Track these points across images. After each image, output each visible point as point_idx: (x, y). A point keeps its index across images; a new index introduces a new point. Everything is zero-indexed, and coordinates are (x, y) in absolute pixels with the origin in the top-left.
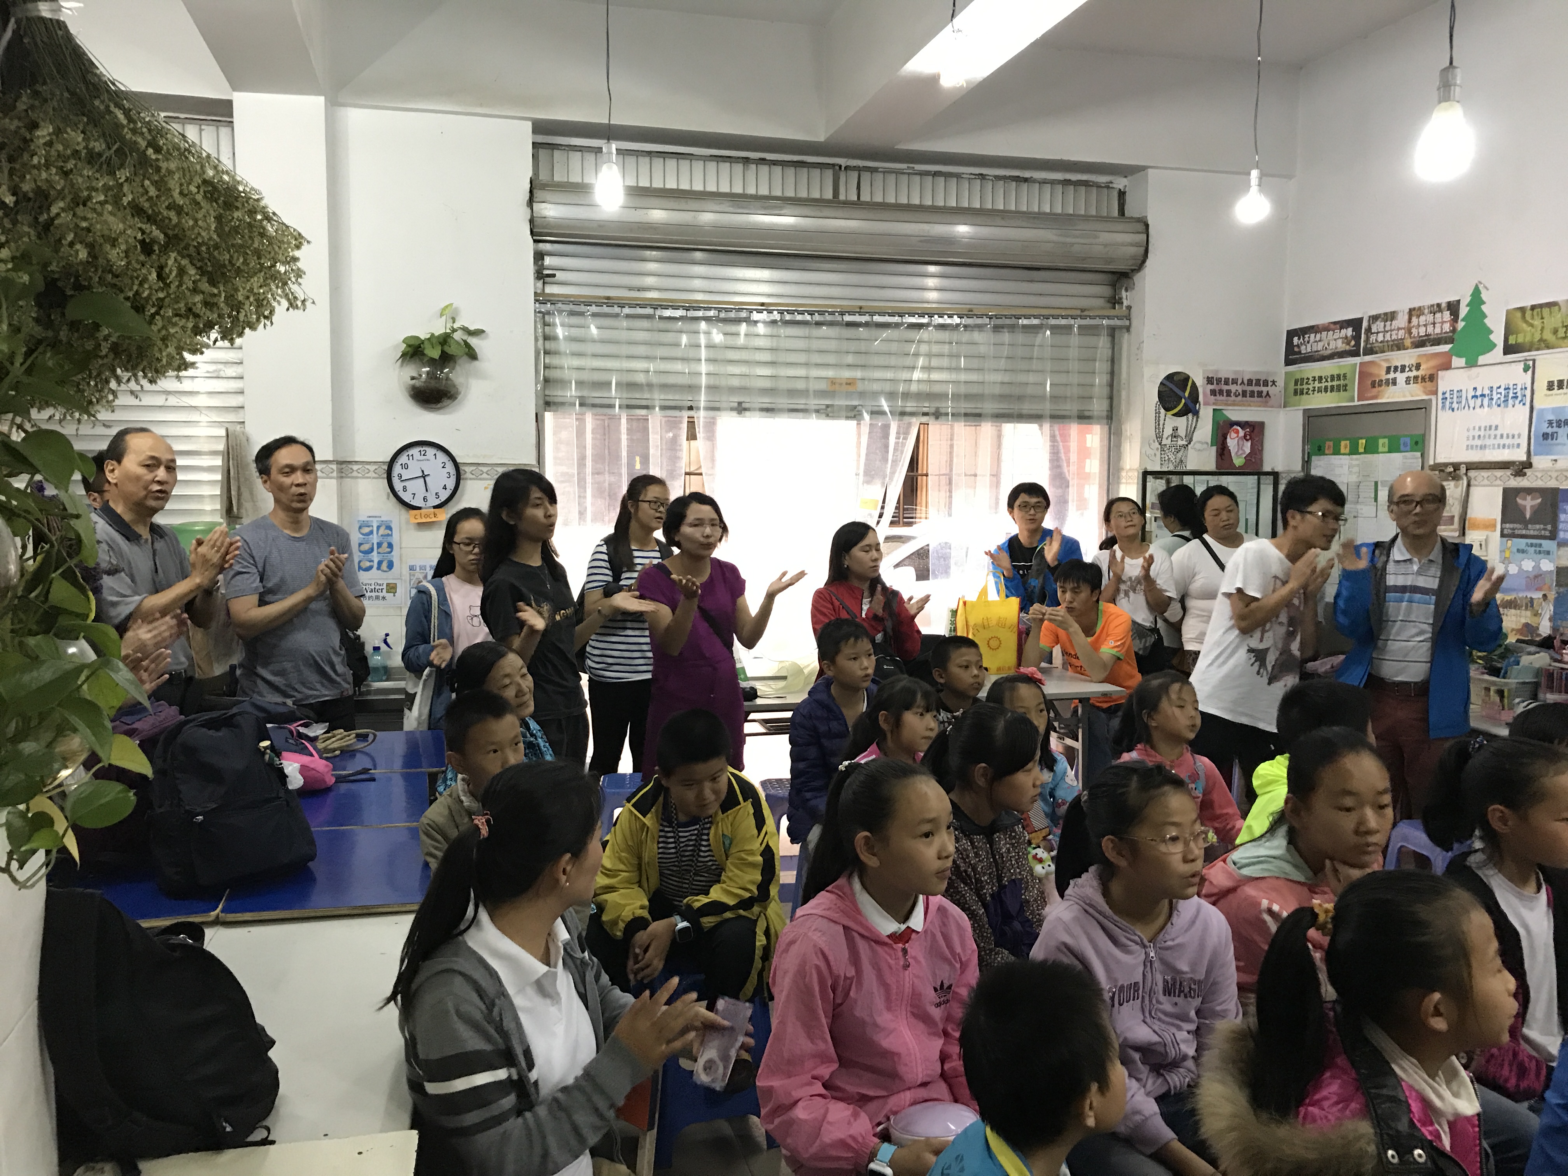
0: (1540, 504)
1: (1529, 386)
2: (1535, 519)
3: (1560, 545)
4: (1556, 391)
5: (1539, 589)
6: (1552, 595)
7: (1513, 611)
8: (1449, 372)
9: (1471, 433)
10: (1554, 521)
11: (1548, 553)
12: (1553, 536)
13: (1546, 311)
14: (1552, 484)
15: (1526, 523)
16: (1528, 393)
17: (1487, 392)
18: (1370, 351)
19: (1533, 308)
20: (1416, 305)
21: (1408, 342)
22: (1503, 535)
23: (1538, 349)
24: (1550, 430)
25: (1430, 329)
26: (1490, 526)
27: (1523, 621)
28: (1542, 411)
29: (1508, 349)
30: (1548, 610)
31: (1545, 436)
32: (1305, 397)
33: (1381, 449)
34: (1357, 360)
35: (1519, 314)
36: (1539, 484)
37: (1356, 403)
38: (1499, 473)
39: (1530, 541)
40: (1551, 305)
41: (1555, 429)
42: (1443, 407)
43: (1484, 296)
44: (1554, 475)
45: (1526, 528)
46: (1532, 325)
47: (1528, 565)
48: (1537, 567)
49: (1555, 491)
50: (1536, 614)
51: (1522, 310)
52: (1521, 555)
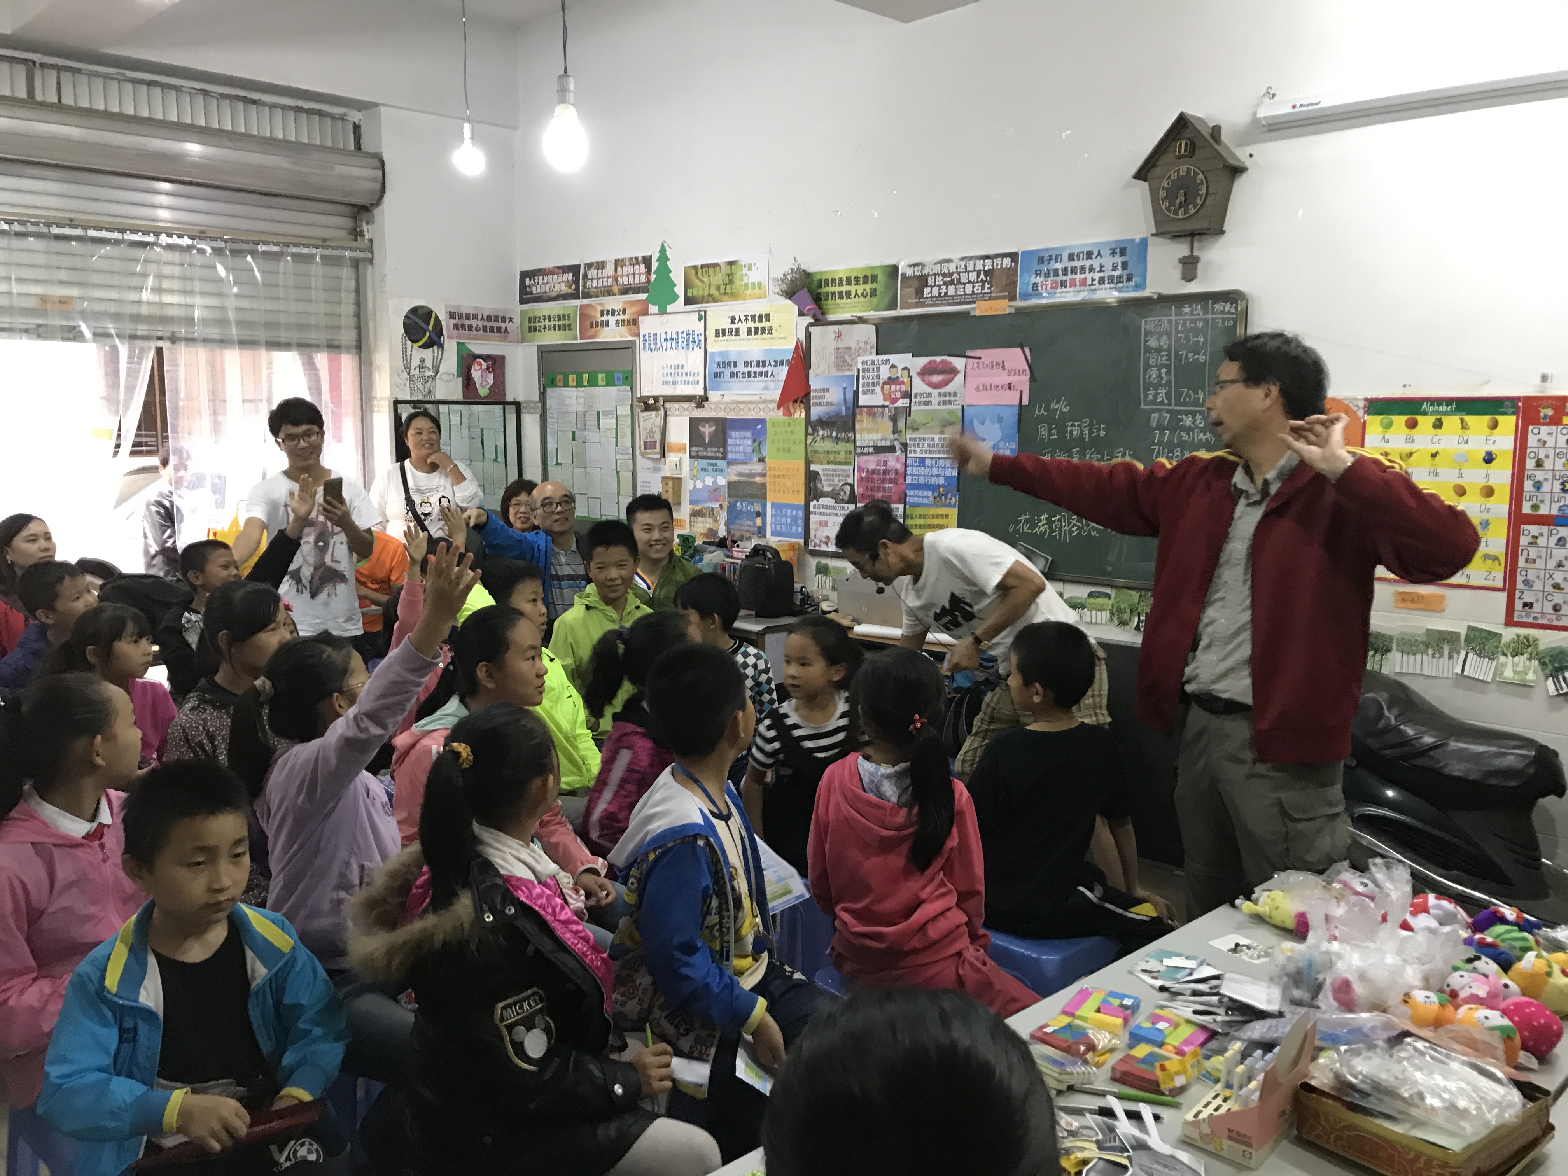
0: (715, 431)
1: (702, 332)
2: (711, 444)
3: (730, 463)
4: (721, 338)
5: (717, 500)
6: (725, 505)
7: (700, 519)
8: (647, 317)
9: (665, 371)
10: (724, 445)
11: (722, 471)
12: (724, 458)
13: (711, 270)
14: (721, 415)
15: (706, 447)
16: (702, 338)
17: (674, 336)
18: (587, 295)
19: (702, 266)
20: (620, 257)
21: (616, 289)
22: (691, 457)
23: (708, 302)
24: (718, 370)
25: (631, 279)
26: (682, 449)
27: (708, 526)
28: (712, 354)
29: (688, 301)
30: (723, 517)
31: (716, 375)
32: (537, 333)
33: (600, 383)
34: (577, 302)
35: (693, 272)
36: (713, 414)
37: (579, 341)
38: (686, 405)
39: (709, 461)
40: (715, 265)
41: (722, 370)
42: (645, 348)
43: (669, 253)
44: (723, 407)
45: (706, 450)
46: (702, 281)
47: (709, 481)
48: (715, 482)
49: (724, 420)
50: (716, 521)
51: (695, 268)
52: (704, 473)
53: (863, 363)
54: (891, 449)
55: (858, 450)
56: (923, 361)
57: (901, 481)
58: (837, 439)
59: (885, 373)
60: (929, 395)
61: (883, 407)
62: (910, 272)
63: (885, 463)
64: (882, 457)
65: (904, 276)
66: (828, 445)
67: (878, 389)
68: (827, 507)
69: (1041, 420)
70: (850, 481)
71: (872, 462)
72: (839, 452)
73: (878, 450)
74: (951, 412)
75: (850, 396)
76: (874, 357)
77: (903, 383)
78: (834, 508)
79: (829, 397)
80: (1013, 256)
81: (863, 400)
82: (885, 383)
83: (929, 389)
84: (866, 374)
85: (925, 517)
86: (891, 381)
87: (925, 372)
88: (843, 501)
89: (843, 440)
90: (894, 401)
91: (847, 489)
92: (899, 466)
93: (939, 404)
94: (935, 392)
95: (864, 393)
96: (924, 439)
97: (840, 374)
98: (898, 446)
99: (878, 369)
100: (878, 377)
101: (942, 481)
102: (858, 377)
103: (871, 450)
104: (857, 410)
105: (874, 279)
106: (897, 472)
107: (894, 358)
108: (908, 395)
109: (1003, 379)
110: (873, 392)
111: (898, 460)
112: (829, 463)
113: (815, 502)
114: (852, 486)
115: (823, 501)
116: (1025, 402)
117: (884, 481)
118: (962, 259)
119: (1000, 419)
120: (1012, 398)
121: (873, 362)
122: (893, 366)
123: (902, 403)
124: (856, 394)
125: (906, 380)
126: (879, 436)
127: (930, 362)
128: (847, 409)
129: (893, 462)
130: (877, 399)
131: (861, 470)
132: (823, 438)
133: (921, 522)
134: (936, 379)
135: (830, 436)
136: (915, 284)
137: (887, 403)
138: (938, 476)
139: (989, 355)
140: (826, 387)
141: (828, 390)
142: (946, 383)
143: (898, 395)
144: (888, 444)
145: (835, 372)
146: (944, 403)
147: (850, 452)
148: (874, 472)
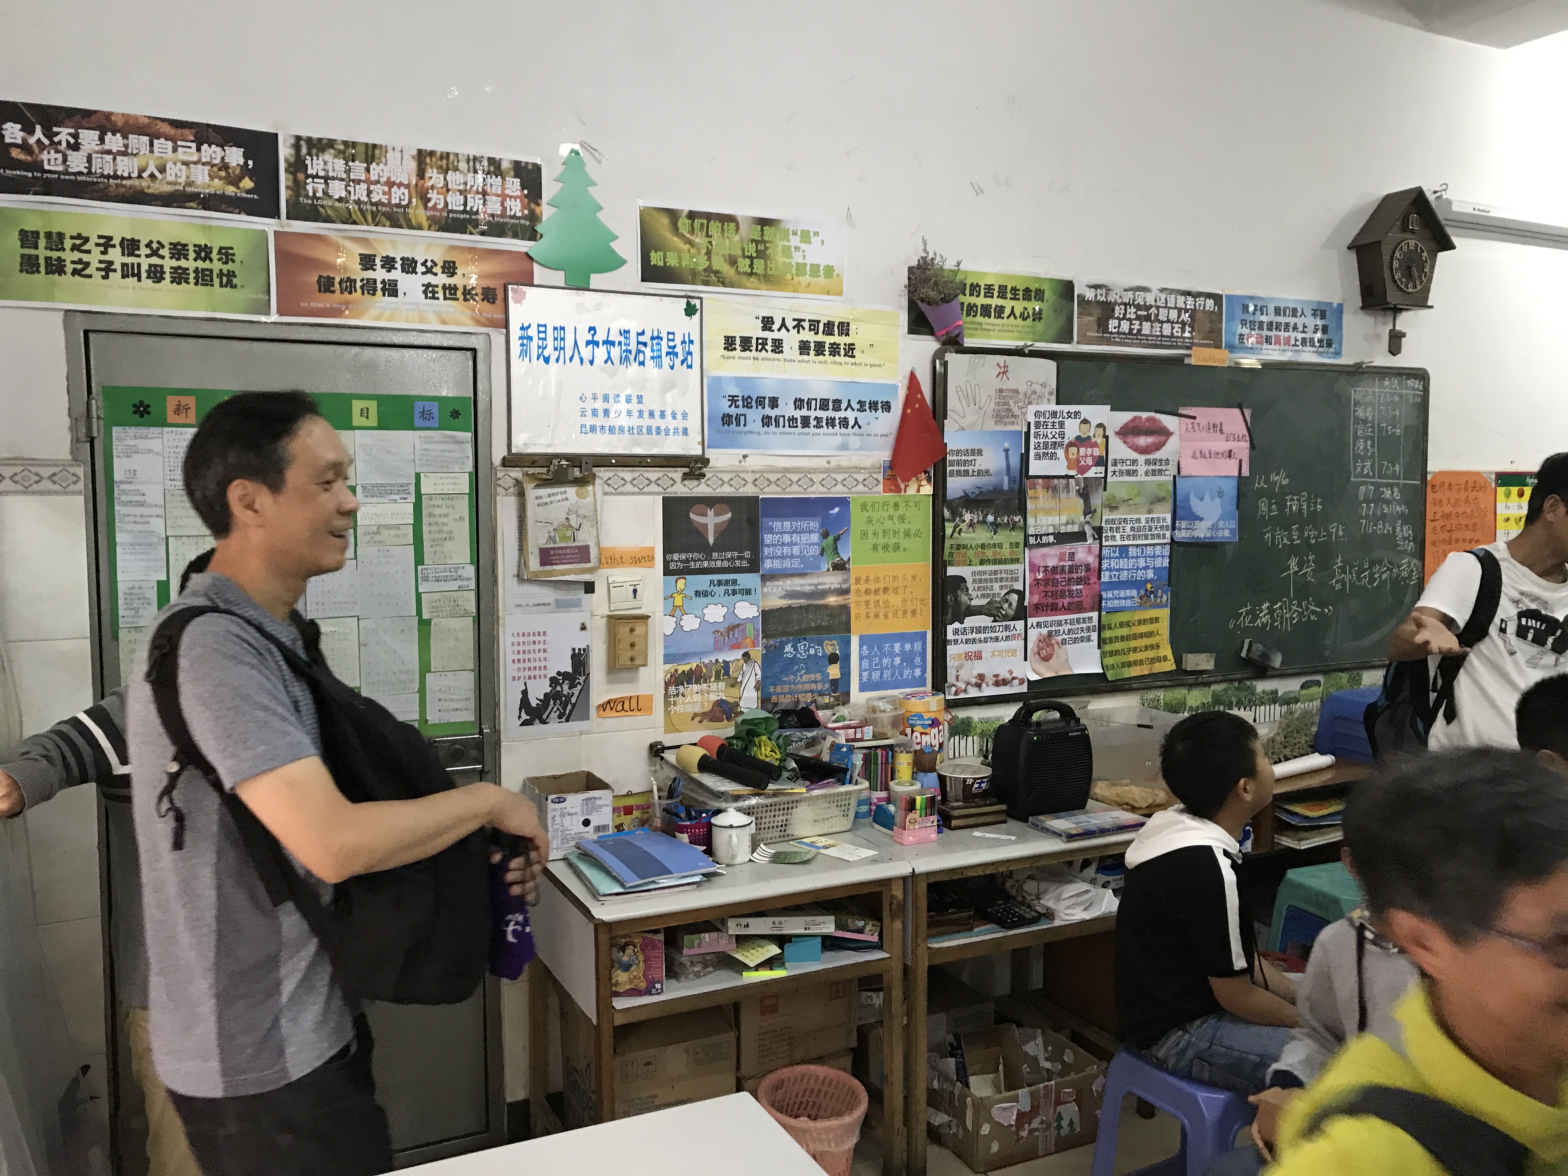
0: (731, 521)
1: (696, 337)
2: (721, 545)
3: (765, 578)
4: (738, 353)
5: (736, 646)
6: (757, 653)
7: (695, 687)
9: (590, 405)
10: (755, 545)
11: (748, 592)
12: (754, 566)
13: (715, 226)
14: (749, 490)
15: (707, 551)
16: (695, 348)
17: (615, 337)
19: (692, 215)
21: (419, 214)
22: (667, 572)
23: (706, 283)
24: (733, 411)
26: (642, 559)
27: (714, 698)
28: (718, 380)
29: (650, 273)
30: (752, 675)
31: (727, 419)
34: (268, 225)
35: (665, 220)
36: (727, 491)
37: (274, 317)
38: (653, 474)
39: (716, 577)
40: (726, 219)
41: (741, 411)
43: (591, 168)
44: (750, 478)
45: (709, 558)
46: (691, 243)
48: (731, 613)
49: (753, 501)
50: (735, 684)
51: (673, 214)
52: (702, 600)
53: (1037, 414)
54: (1080, 536)
55: (1032, 540)
56: (1126, 417)
57: (1093, 579)
58: (996, 527)
59: (1072, 429)
60: (1134, 462)
61: (1067, 477)
62: (1090, 295)
63: (1072, 555)
64: (1067, 548)
65: (1082, 298)
66: (982, 535)
67: (1060, 452)
68: (979, 630)
69: (1260, 493)
70: (1019, 586)
71: (1051, 557)
72: (1000, 546)
73: (1062, 538)
74: (1160, 485)
75: (1015, 461)
76: (1054, 407)
77: (1095, 445)
78: (993, 629)
79: (982, 463)
80: (1217, 298)
81: (1036, 467)
83: (1134, 455)
84: (1042, 431)
85: (1128, 624)
86: (1080, 441)
87: (1125, 432)
88: (1006, 618)
89: (1005, 526)
90: (1083, 470)
91: (1014, 598)
92: (1092, 560)
93: (1146, 474)
94: (1141, 458)
95: (1038, 457)
96: (1125, 521)
97: (1000, 428)
98: (1089, 531)
99: (1062, 424)
100: (1062, 435)
101: (1150, 574)
102: (1028, 434)
103: (1051, 539)
104: (1027, 482)
105: (1039, 295)
106: (1088, 567)
107: (1086, 411)
108: (1101, 461)
109: (1221, 445)
110: (1053, 456)
111: (1090, 550)
112: (982, 562)
113: (957, 625)
114: (1021, 594)
115: (971, 621)
116: (1246, 472)
117: (1070, 581)
118: (1162, 290)
119: (1221, 494)
120: (1230, 468)
121: (1054, 414)
122: (1085, 421)
123: (1095, 472)
124: (1025, 459)
125: (1100, 440)
126: (1064, 519)
127: (1135, 419)
128: (1012, 480)
129: (1083, 553)
130: (1058, 467)
131: (1034, 568)
132: (971, 525)
133: (1124, 631)
134: (1143, 441)
135: (984, 522)
136: (1097, 311)
137: (1072, 473)
138: (1146, 568)
139: (1205, 415)
140: (976, 447)
141: (980, 452)
142: (1158, 447)
143: (1090, 461)
144: (1076, 529)
145: (991, 426)
146: (1154, 473)
147: (1017, 544)
148: (1055, 569)
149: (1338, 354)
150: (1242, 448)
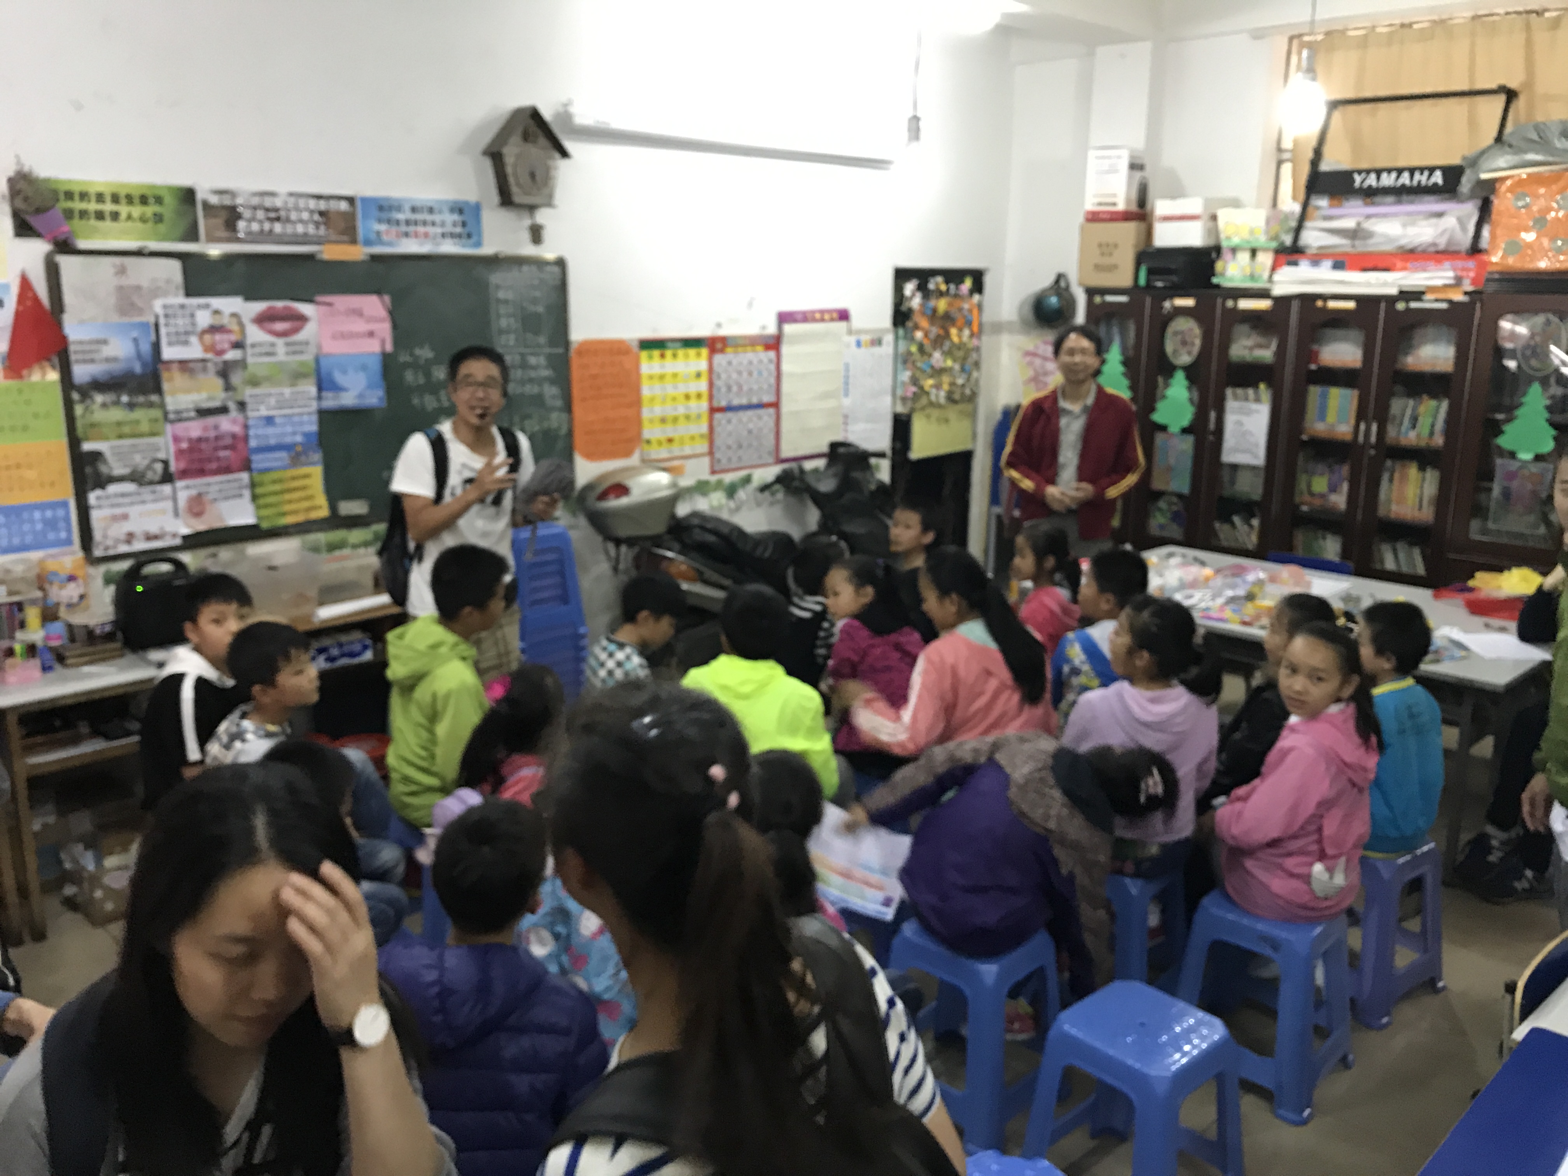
53: (165, 307)
54: (223, 410)
55: (172, 416)
56: (259, 307)
57: (240, 446)
60: (273, 345)
62: (214, 200)
63: (216, 427)
64: (211, 420)
65: (205, 203)
66: (116, 414)
67: (194, 340)
68: (123, 495)
69: (406, 366)
71: (195, 429)
72: (137, 422)
73: (203, 413)
74: (302, 364)
75: (146, 348)
76: (181, 299)
77: (229, 331)
78: (139, 494)
79: (108, 351)
80: (351, 200)
81: (169, 353)
82: (204, 332)
83: (272, 339)
84: (172, 321)
85: (280, 481)
87: (262, 320)
88: (151, 483)
89: (142, 405)
90: (220, 353)
92: (237, 429)
93: (287, 354)
94: (280, 342)
95: (170, 344)
96: (270, 395)
97: (126, 320)
99: (192, 316)
100: (194, 324)
101: (299, 439)
102: (157, 326)
103: (193, 414)
104: (160, 367)
105: (159, 200)
106: (234, 436)
109: (361, 326)
110: (186, 343)
111: (234, 422)
112: (120, 437)
113: (98, 492)
115: (112, 488)
116: (389, 348)
117: (216, 449)
118: (291, 194)
119: (364, 368)
120: (374, 347)
121: (182, 307)
123: (232, 355)
124: (156, 347)
125: (235, 327)
126: (204, 395)
127: (270, 308)
128: (144, 365)
129: (227, 424)
131: (176, 439)
132: (104, 405)
133: (277, 487)
134: (280, 326)
135: (117, 403)
136: (224, 215)
138: (294, 433)
139: (343, 302)
140: (101, 336)
141: (105, 342)
142: (295, 330)
143: (226, 346)
144: (217, 404)
145: (115, 318)
146: (295, 353)
147: (156, 420)
148: (200, 440)
149: (478, 244)
150: (385, 329)
